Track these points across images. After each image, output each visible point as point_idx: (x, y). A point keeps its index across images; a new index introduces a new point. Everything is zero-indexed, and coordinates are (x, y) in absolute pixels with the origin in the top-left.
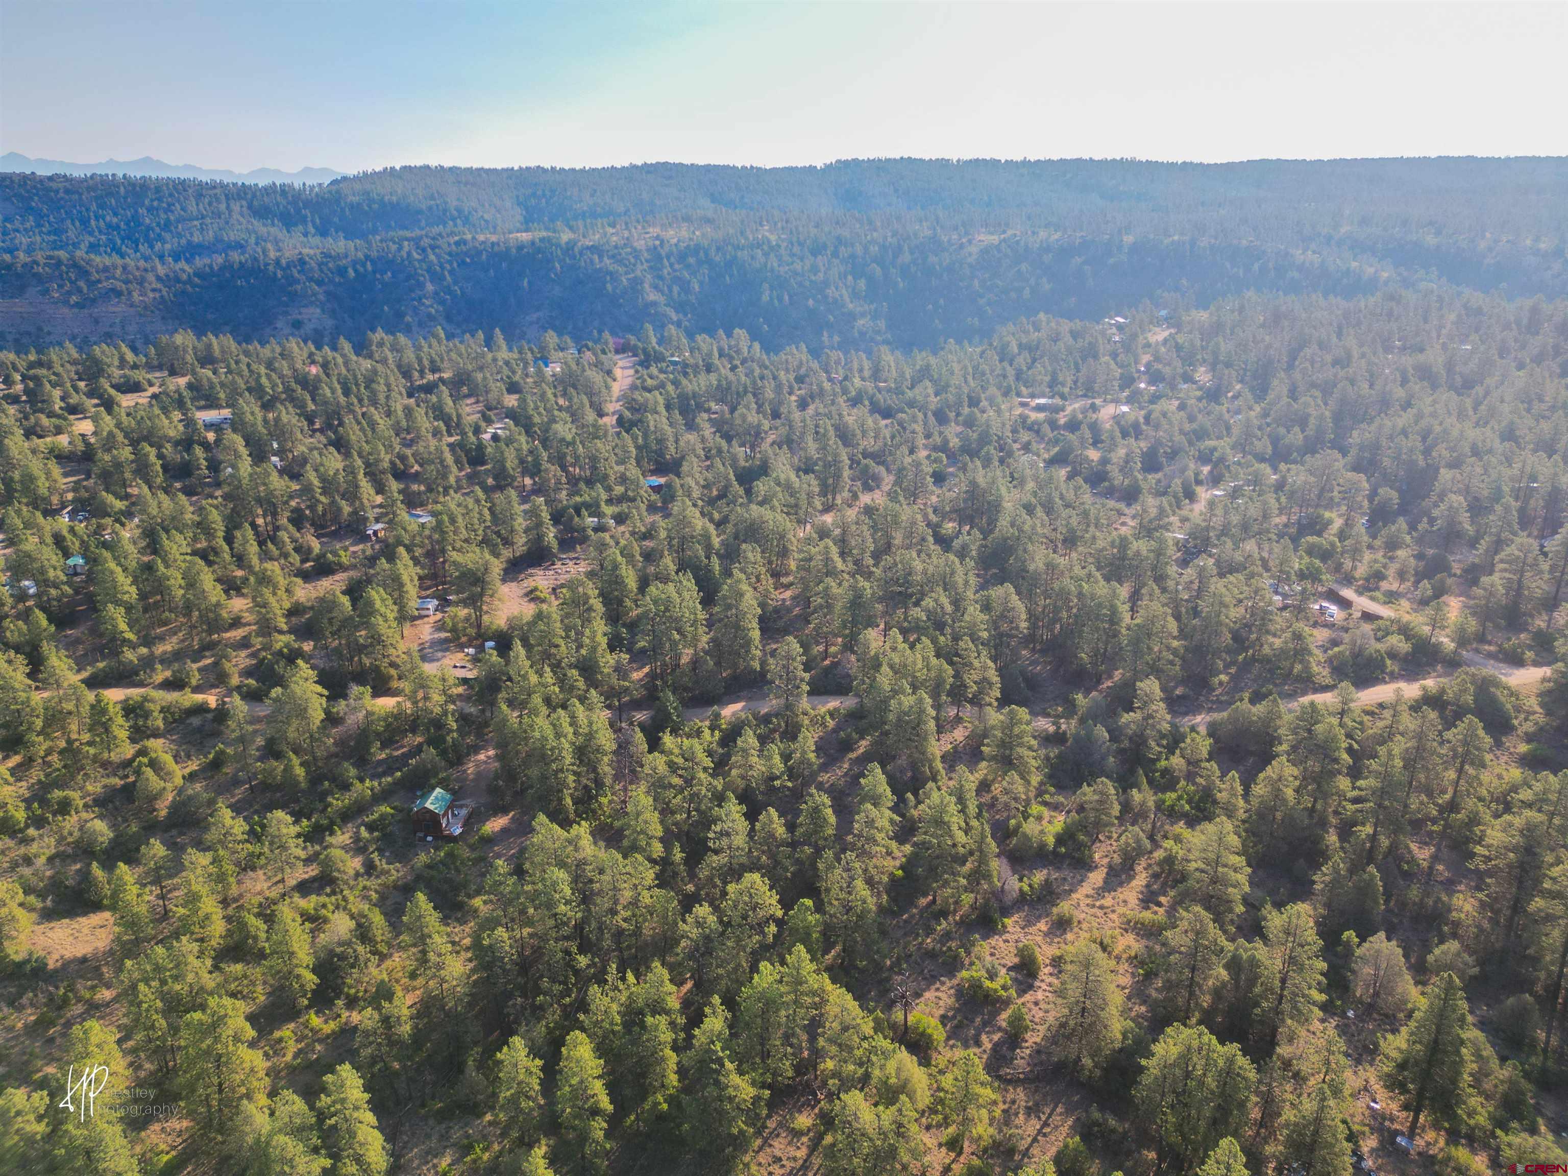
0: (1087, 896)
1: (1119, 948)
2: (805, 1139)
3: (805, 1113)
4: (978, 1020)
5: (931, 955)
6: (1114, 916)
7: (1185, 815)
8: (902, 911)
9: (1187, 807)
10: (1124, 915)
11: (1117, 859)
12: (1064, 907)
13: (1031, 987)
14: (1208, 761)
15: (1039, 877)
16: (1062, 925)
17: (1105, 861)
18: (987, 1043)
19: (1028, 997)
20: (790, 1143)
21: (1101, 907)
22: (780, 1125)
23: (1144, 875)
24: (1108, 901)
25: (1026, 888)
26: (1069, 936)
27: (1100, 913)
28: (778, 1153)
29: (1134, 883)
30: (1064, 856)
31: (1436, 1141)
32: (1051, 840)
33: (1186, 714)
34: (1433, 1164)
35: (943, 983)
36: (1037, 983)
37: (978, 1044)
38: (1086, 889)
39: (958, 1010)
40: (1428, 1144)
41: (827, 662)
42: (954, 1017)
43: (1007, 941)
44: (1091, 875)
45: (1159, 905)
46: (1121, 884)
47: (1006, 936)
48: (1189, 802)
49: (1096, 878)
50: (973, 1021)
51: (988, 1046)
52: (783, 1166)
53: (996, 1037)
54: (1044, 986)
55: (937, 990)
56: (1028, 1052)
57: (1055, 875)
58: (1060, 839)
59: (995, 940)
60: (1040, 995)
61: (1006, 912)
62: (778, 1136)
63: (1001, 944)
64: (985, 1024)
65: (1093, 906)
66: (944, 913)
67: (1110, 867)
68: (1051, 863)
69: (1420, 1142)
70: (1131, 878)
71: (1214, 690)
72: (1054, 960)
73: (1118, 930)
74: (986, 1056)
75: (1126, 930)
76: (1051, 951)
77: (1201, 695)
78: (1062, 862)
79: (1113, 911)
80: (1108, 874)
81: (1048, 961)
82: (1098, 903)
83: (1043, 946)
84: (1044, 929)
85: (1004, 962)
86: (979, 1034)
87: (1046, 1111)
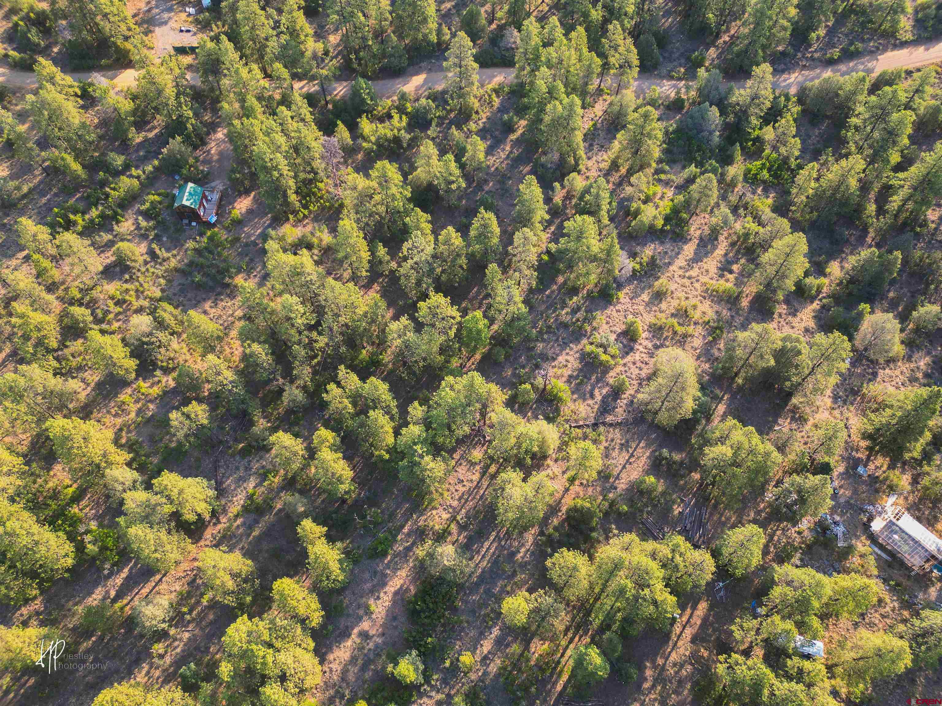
0: (681, 268)
1: (696, 315)
2: (478, 468)
3: (478, 449)
4: (594, 378)
5: (564, 325)
6: (697, 285)
7: (764, 182)
8: (547, 287)
9: (767, 176)
10: (705, 284)
11: (707, 232)
12: (662, 282)
13: (632, 349)
15: (647, 253)
16: (659, 296)
17: (698, 232)
18: (598, 395)
19: (629, 358)
20: (469, 470)
21: (690, 278)
22: (462, 457)
23: (725, 244)
24: (694, 273)
25: (638, 267)
26: (663, 306)
27: (687, 282)
28: (462, 478)
29: (716, 253)
30: (668, 231)
31: (882, 466)
32: (660, 223)
33: (784, 73)
34: (876, 482)
35: (571, 349)
36: (636, 346)
37: (592, 396)
38: (681, 261)
39: (580, 370)
40: (877, 468)
41: (493, 26)
42: (578, 376)
43: (618, 311)
44: (686, 247)
45: (731, 272)
46: (706, 255)
47: (619, 307)
48: (769, 170)
49: (689, 249)
50: (590, 379)
51: (598, 398)
52: (464, 486)
53: (604, 391)
54: (641, 348)
55: (567, 354)
56: (625, 401)
57: (660, 249)
58: (667, 219)
59: (611, 311)
60: (638, 356)
61: (620, 286)
62: (461, 464)
63: (614, 313)
64: (598, 380)
65: (684, 277)
66: (575, 290)
67: (701, 239)
68: (658, 238)
69: (871, 466)
70: (715, 248)
71: (810, 46)
72: (650, 326)
73: (699, 298)
74: (596, 407)
75: (704, 298)
76: (649, 318)
77: (799, 51)
78: (665, 237)
79: (698, 281)
80: (698, 245)
81: (646, 327)
82: (687, 274)
83: (644, 315)
84: (646, 299)
85: (614, 329)
86: (593, 388)
87: (633, 446)
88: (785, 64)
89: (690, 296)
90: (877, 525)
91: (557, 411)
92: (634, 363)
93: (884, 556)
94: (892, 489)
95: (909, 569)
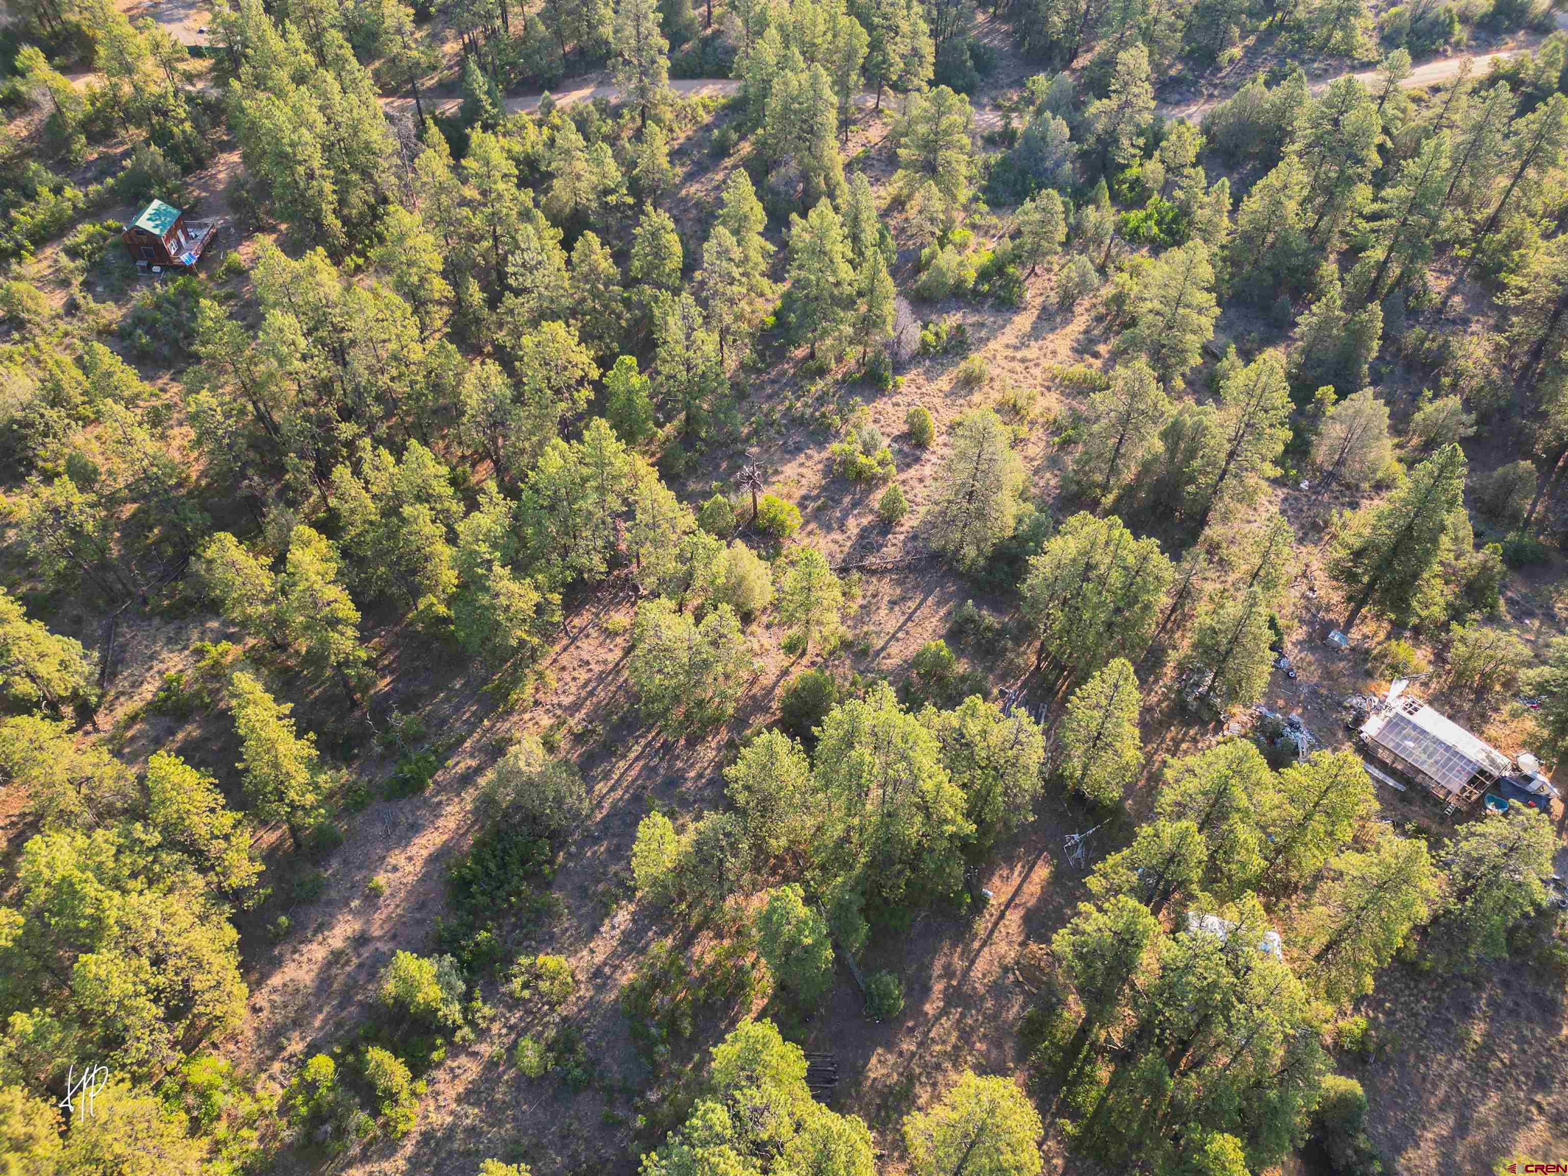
0: (1007, 346)
1: (1035, 411)
2: (619, 640)
3: (623, 611)
4: (847, 500)
5: (798, 422)
6: (1036, 372)
7: (1152, 240)
8: (771, 367)
9: (1155, 230)
10: (1050, 369)
11: (1054, 298)
12: (976, 360)
13: (917, 460)
14: (1194, 166)
15: (950, 321)
16: (970, 382)
17: (1039, 300)
18: (853, 526)
19: (912, 472)
20: (601, 645)
21: (1023, 360)
22: (591, 623)
23: (1084, 318)
24: (1031, 352)
25: (931, 338)
26: (977, 397)
27: (1019, 367)
28: (586, 656)
29: (1069, 328)
30: (985, 296)
31: (1375, 634)
32: (971, 276)
33: (1178, 104)
34: (1365, 661)
35: (809, 457)
36: (926, 456)
37: (842, 528)
38: (1009, 335)
39: (824, 489)
40: (1366, 637)
41: (709, 31)
42: (818, 497)
43: (896, 404)
44: (1017, 319)
45: (1096, 355)
46: (1053, 330)
47: (897, 399)
48: (1159, 223)
49: (1023, 321)
50: (838, 502)
51: (853, 530)
52: (590, 670)
53: (865, 521)
54: (934, 459)
55: (802, 465)
56: (902, 537)
57: (972, 319)
58: (984, 275)
59: (882, 404)
60: (928, 470)
61: (899, 368)
62: (587, 636)
63: (889, 408)
64: (855, 505)
65: (1013, 359)
66: (822, 372)
67: (1044, 309)
68: (969, 304)
69: (1355, 634)
70: (1066, 322)
71: (1220, 70)
73: (1039, 388)
74: (849, 544)
75: (1048, 389)
76: (950, 416)
77: (1202, 77)
78: (982, 303)
79: (1037, 365)
80: (1039, 317)
81: (944, 428)
82: (1019, 355)
83: (941, 410)
84: (946, 388)
85: (888, 430)
86: (845, 516)
87: (912, 605)
88: (1181, 94)
89: (1024, 386)
90: (1371, 728)
91: (778, 546)
92: (921, 480)
93: (1391, 782)
94: (1398, 670)
95: (1440, 804)
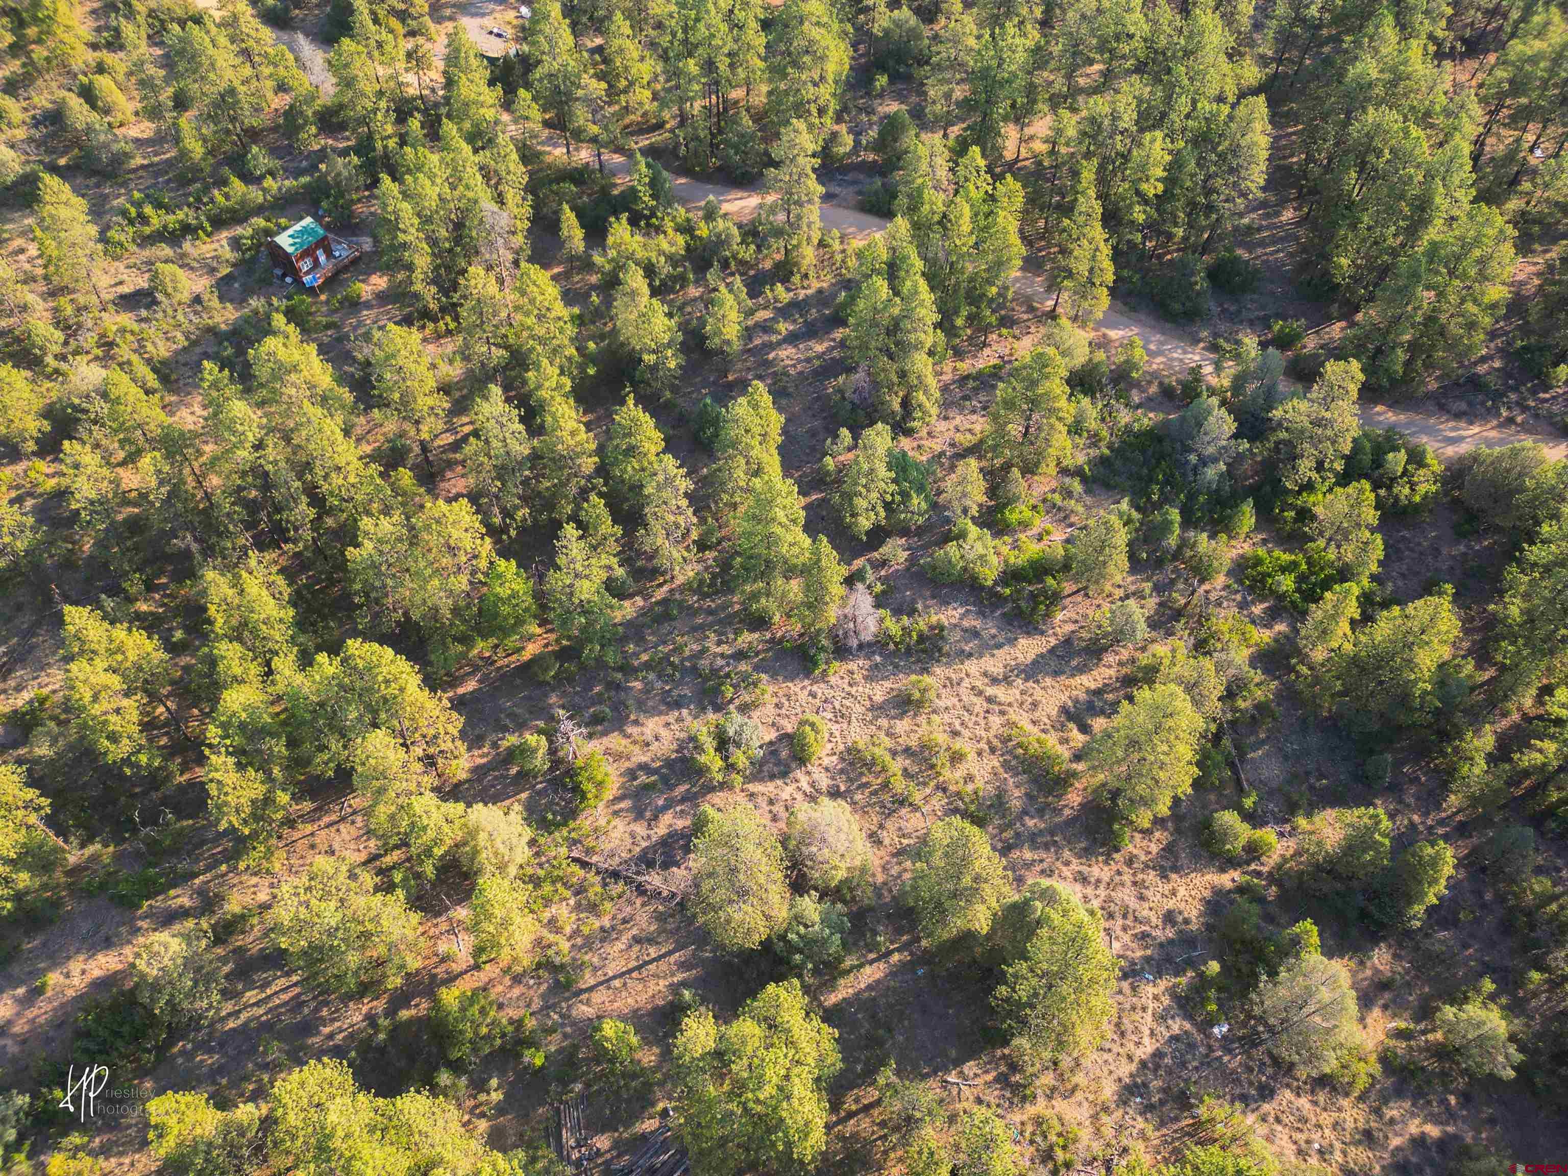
0: (985, 674)
1: (952, 774)
4: (682, 788)
5: (699, 671)
6: (996, 721)
9: (1290, 586)
10: (1012, 725)
11: (1088, 634)
13: (786, 774)
16: (908, 703)
17: (1070, 627)
18: (664, 824)
19: (770, 787)
21: (989, 700)
23: (1112, 672)
25: (896, 631)
26: (902, 726)
27: (979, 704)
28: (337, 844)
29: (1079, 680)
30: (999, 599)
32: (994, 572)
33: (1458, 416)
35: (680, 720)
36: (799, 774)
37: (652, 822)
38: (995, 663)
39: (667, 764)
42: (655, 772)
43: (813, 695)
44: (1023, 642)
45: (1084, 729)
46: (1056, 673)
47: (819, 688)
48: (1301, 579)
49: (1028, 649)
50: (671, 788)
51: (661, 830)
53: (680, 824)
54: (804, 781)
55: (667, 724)
57: (970, 622)
59: (799, 689)
60: (787, 793)
61: (841, 651)
63: (803, 696)
64: (685, 798)
65: (980, 693)
67: (1067, 641)
68: (979, 602)
70: (1082, 669)
71: (1547, 388)
72: (849, 750)
73: (983, 745)
74: (644, 844)
75: (993, 750)
76: (858, 735)
77: (1515, 389)
78: (994, 607)
79: (1003, 713)
80: (1052, 651)
81: (841, 747)
82: (990, 691)
83: (854, 722)
84: (879, 698)
85: (781, 722)
86: (665, 808)
87: (653, 952)
88: (1470, 404)
89: (966, 733)
91: (571, 814)
92: (771, 802)
